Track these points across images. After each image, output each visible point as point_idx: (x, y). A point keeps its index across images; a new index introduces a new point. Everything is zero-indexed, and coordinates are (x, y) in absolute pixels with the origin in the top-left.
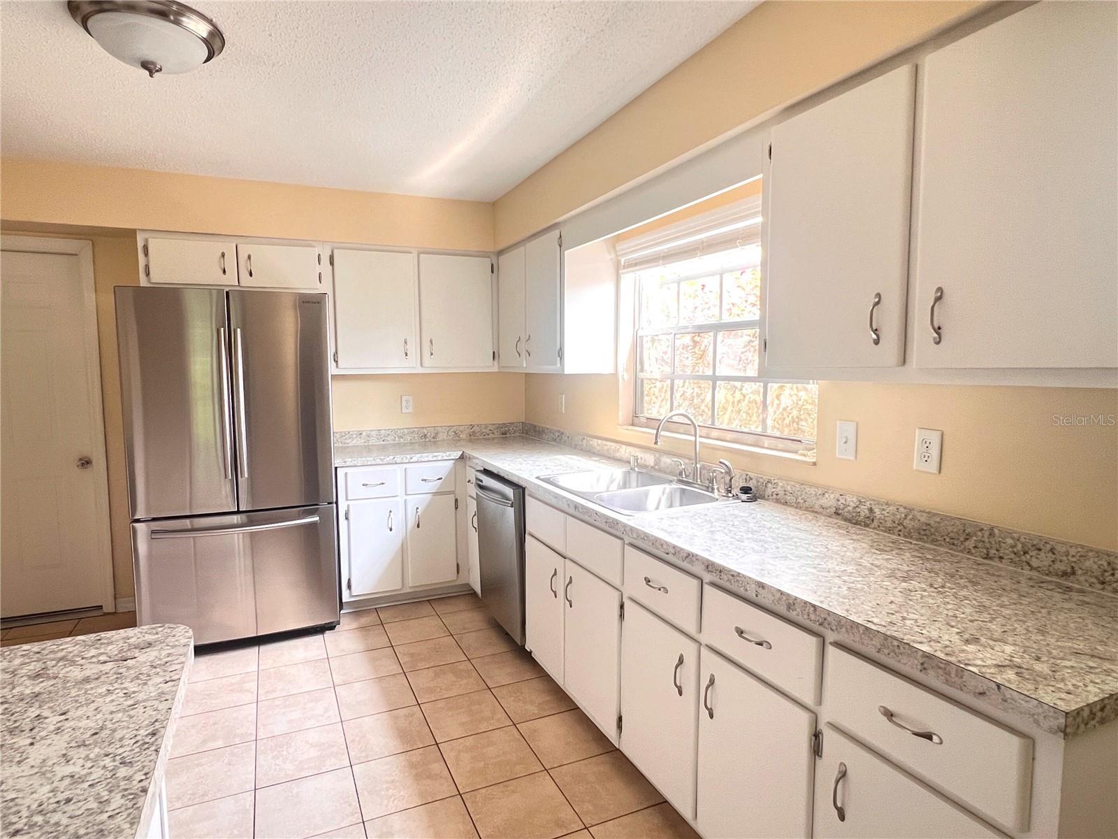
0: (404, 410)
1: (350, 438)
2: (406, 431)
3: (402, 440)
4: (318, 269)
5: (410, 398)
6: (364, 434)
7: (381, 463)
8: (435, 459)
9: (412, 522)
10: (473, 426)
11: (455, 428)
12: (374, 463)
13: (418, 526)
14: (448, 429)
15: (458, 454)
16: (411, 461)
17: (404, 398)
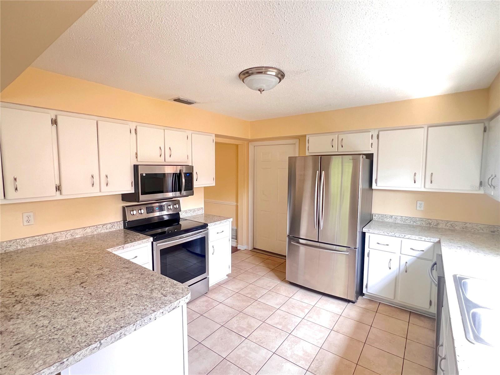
0: (418, 208)
1: (386, 218)
2: (418, 219)
3: (415, 224)
4: (371, 141)
5: (423, 203)
6: (393, 217)
7: (387, 235)
8: (420, 239)
9: (403, 267)
10: (466, 223)
11: (451, 223)
12: (383, 234)
13: (406, 272)
14: (447, 222)
15: (437, 240)
16: (405, 237)
17: (419, 202)
